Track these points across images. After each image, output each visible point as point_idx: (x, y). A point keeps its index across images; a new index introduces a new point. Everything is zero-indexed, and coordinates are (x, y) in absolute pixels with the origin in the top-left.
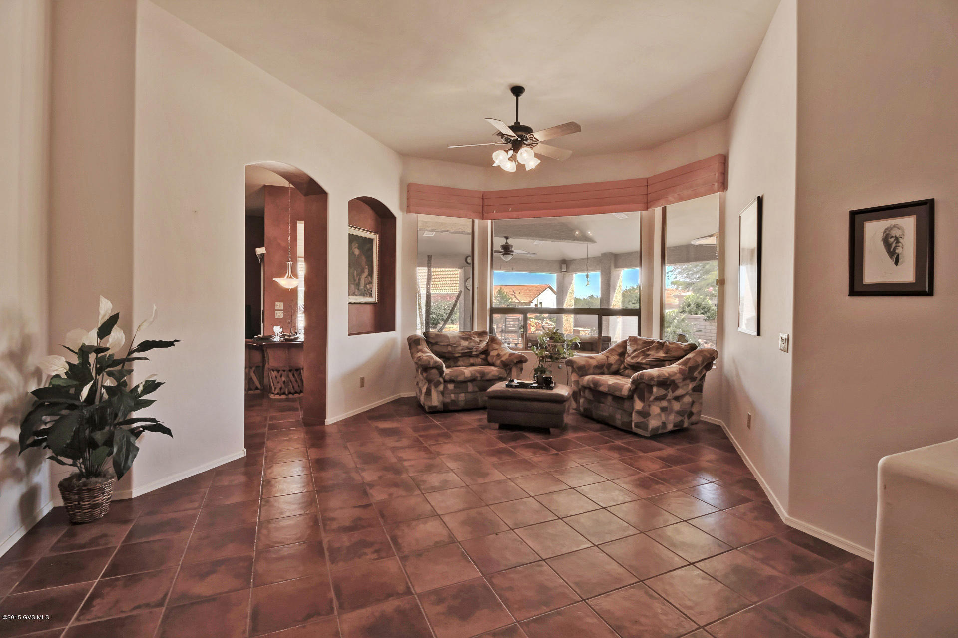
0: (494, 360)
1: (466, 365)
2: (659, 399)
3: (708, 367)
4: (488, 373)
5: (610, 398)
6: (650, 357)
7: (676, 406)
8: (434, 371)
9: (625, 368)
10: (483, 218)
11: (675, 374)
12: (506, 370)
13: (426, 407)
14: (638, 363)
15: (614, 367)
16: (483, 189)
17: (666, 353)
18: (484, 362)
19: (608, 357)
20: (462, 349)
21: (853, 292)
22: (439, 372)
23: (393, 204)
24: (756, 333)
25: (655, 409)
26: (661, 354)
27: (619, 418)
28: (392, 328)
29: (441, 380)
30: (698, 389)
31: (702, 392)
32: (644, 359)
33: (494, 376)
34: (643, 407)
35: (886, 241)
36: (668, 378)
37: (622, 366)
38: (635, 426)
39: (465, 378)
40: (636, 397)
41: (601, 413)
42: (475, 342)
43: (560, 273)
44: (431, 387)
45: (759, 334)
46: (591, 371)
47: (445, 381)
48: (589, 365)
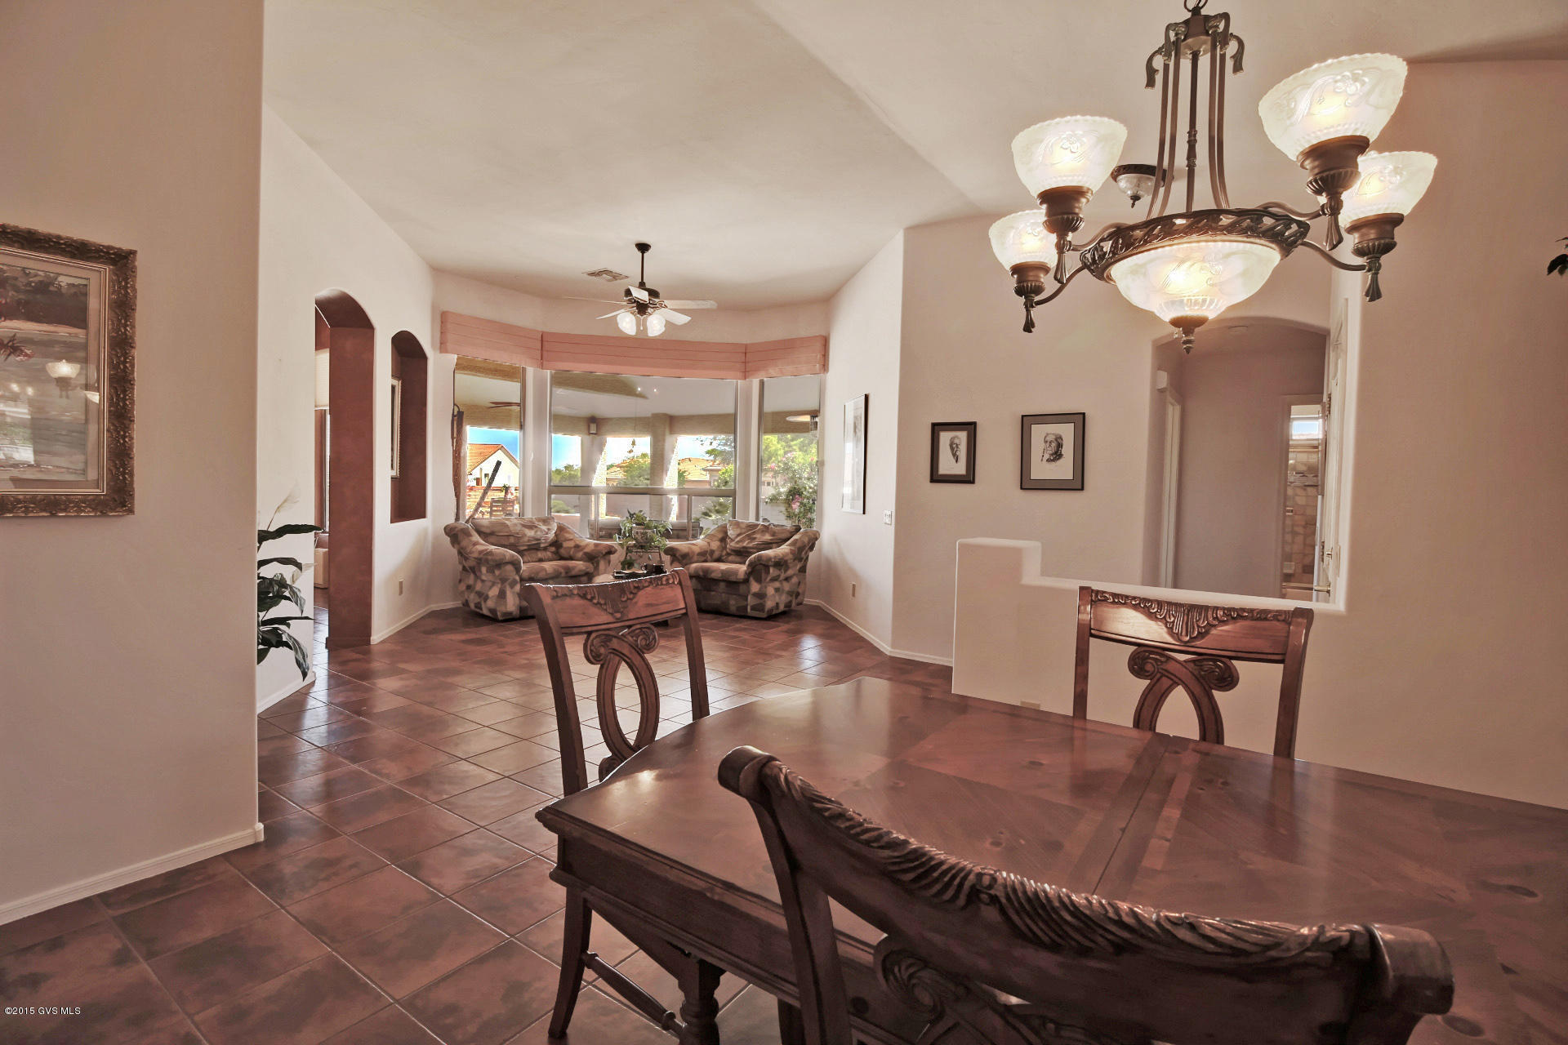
0: (571, 553)
1: (534, 560)
2: (774, 579)
3: (812, 548)
4: (574, 568)
5: (722, 585)
6: (757, 540)
7: (787, 586)
8: (509, 568)
9: (728, 554)
10: (542, 367)
11: (787, 554)
12: (593, 563)
13: (499, 614)
14: (744, 547)
15: (716, 555)
16: (541, 328)
17: (773, 535)
18: (555, 556)
19: (709, 543)
20: (529, 541)
21: (933, 480)
22: (516, 568)
23: (425, 341)
24: (862, 512)
25: (770, 591)
26: (767, 537)
27: (733, 604)
28: (421, 514)
29: (518, 578)
30: (803, 570)
31: (805, 572)
32: (751, 542)
33: (580, 571)
34: (760, 589)
35: (951, 446)
36: (782, 559)
37: (724, 553)
38: (751, 609)
39: (547, 574)
40: (751, 579)
41: (709, 602)
42: (542, 531)
43: (587, 437)
44: (505, 587)
45: (864, 513)
46: (695, 558)
47: (522, 580)
48: (693, 552)
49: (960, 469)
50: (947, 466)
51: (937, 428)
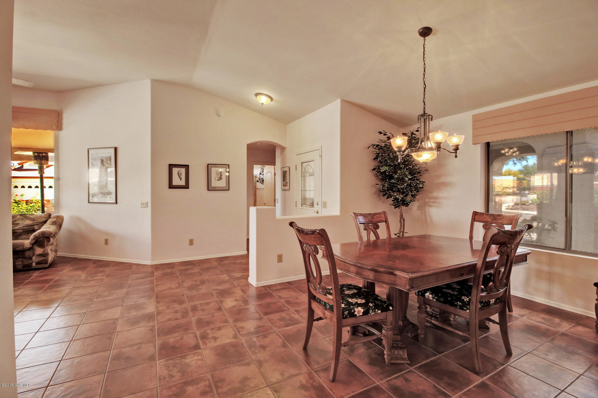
21: (170, 188)
25: (49, 251)
27: (20, 264)
34: (42, 251)
35: (178, 174)
38: (36, 264)
40: (35, 247)
45: (116, 203)
49: (183, 183)
50: (176, 181)
51: (171, 166)
